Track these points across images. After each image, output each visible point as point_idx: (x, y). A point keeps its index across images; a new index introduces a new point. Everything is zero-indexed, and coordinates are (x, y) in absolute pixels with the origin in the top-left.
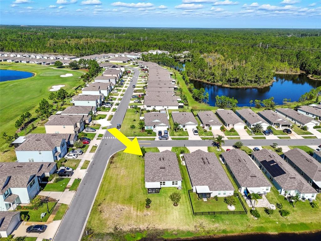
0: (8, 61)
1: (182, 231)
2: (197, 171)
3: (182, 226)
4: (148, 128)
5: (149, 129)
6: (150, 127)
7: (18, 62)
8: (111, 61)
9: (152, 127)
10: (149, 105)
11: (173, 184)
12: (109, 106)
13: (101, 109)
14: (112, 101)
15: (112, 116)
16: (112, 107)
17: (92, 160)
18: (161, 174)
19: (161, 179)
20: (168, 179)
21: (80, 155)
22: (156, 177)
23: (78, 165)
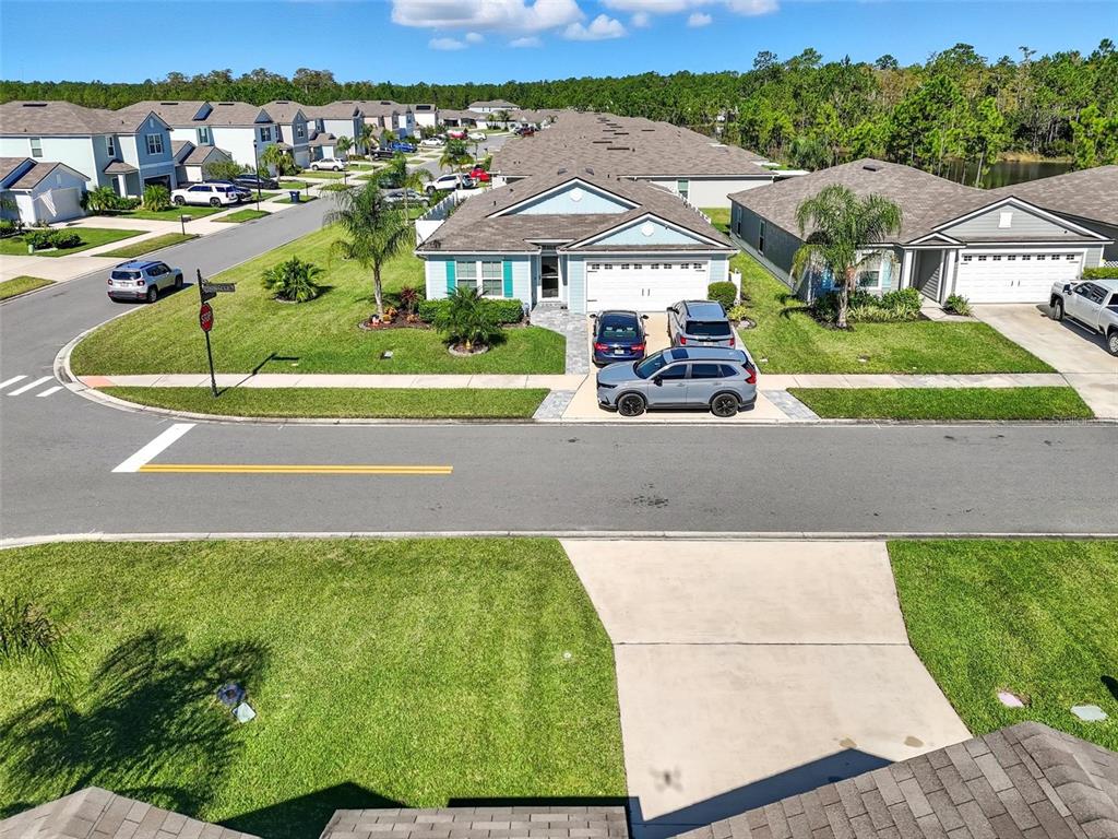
6: (496, 273)
9: (522, 273)
12: (215, 194)
13: (142, 207)
14: (277, 188)
15: (183, 239)
16: (239, 203)
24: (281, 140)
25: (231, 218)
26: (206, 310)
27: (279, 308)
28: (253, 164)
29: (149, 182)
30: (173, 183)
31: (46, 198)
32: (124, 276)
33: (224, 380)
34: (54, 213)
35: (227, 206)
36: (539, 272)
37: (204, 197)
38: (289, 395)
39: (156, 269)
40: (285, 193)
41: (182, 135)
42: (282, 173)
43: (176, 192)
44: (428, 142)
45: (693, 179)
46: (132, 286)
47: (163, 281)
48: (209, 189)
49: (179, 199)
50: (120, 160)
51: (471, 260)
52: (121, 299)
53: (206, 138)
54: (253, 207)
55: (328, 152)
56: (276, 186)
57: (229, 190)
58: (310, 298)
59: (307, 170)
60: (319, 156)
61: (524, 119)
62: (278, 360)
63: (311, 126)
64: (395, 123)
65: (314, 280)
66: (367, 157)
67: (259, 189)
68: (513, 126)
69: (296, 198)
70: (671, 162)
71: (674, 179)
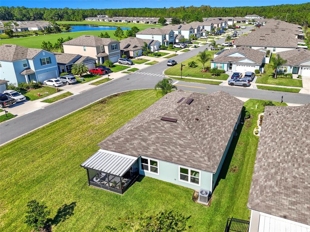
2: (288, 154)
4: (217, 67)
5: (219, 69)
7: (129, 22)
9: (226, 65)
11: (184, 178)
12: (181, 46)
13: (168, 48)
14: (192, 44)
15: (176, 55)
16: (185, 48)
17: (78, 93)
18: (153, 136)
19: (146, 148)
20: (168, 154)
21: (70, 84)
22: (136, 142)
23: (48, 95)
24: (194, 32)
25: (184, 51)
26: (182, 68)
27: (190, 68)
28: (188, 38)
29: (170, 43)
30: (174, 44)
31: (155, 47)
32: (169, 62)
33: (183, 77)
34: (156, 49)
35: (183, 48)
36: (229, 65)
37: (179, 46)
38: (190, 79)
39: (173, 61)
40: (193, 45)
41: (176, 33)
42: (193, 40)
43: (174, 45)
44: (229, 30)
45: (277, 47)
46: (170, 64)
47: (174, 63)
48: (180, 45)
49: (175, 47)
50: (165, 39)
51: (218, 63)
52: (168, 65)
53: (180, 33)
54: (187, 48)
55: (204, 34)
56: (192, 43)
57: (183, 45)
58: (194, 67)
59: (199, 39)
60: (202, 35)
61: (259, 22)
62: (189, 75)
63: (201, 28)
64: (221, 25)
65: (195, 64)
66: (213, 34)
67: (189, 44)
68: (255, 23)
69: (195, 47)
70: (273, 43)
71: (273, 47)
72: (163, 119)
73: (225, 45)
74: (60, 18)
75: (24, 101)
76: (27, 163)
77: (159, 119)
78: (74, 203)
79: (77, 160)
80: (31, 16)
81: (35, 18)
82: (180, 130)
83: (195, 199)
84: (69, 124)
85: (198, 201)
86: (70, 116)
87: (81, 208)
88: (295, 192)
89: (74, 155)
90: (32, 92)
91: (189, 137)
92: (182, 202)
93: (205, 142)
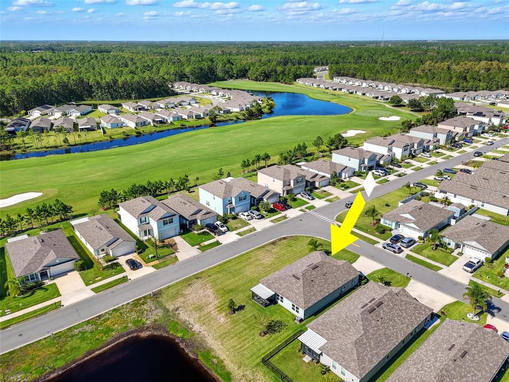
0: (343, 90)
1: (224, 366)
3: (232, 361)
4: (386, 223)
5: (387, 225)
6: (390, 223)
7: (352, 93)
8: (499, 105)
10: (444, 189)
11: (293, 309)
13: (365, 174)
16: (385, 176)
17: (260, 230)
18: (285, 284)
19: (280, 290)
20: (288, 296)
21: (256, 219)
22: (276, 285)
23: (240, 228)
24: (413, 147)
25: (380, 182)
28: (400, 157)
29: (369, 167)
30: (374, 167)
31: (347, 174)
35: (382, 176)
37: (377, 173)
41: (385, 150)
45: (486, 203)
48: (379, 172)
50: (363, 164)
51: (387, 220)
53: (390, 149)
56: (401, 166)
64: (472, 128)
66: (448, 146)
69: (400, 175)
71: (481, 201)
72: (294, 276)
73: (437, 178)
74: (266, 78)
75: (226, 231)
76: (227, 280)
77: (292, 275)
78: (245, 306)
79: (250, 284)
80: (234, 73)
81: (238, 75)
82: (299, 285)
83: (295, 319)
84: (249, 258)
85: (296, 321)
86: (251, 251)
87: (247, 308)
88: (326, 326)
89: (249, 281)
90: (231, 223)
91: (301, 290)
92: (289, 319)
93: (309, 294)
